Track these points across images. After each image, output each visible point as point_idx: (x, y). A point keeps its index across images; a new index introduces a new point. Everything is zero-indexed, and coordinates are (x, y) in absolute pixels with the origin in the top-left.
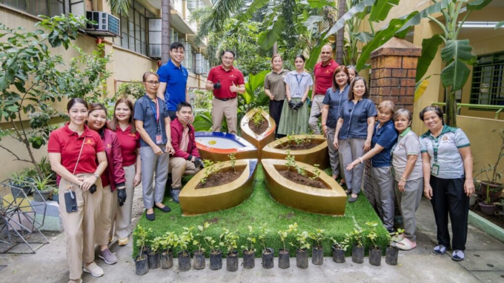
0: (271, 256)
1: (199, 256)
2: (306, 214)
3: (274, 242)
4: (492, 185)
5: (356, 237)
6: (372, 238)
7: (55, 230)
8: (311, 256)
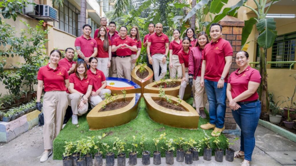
0: (148, 156)
1: (98, 157)
2: (172, 128)
3: (151, 147)
4: (291, 110)
5: (205, 143)
6: (217, 143)
7: (3, 141)
8: (176, 156)
